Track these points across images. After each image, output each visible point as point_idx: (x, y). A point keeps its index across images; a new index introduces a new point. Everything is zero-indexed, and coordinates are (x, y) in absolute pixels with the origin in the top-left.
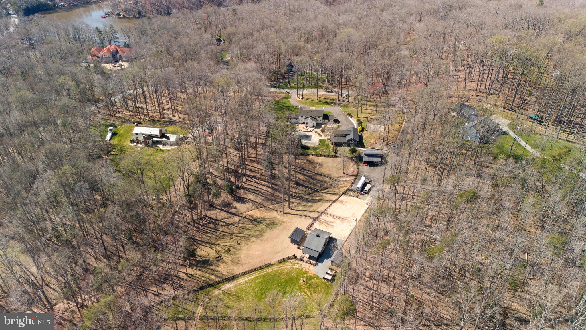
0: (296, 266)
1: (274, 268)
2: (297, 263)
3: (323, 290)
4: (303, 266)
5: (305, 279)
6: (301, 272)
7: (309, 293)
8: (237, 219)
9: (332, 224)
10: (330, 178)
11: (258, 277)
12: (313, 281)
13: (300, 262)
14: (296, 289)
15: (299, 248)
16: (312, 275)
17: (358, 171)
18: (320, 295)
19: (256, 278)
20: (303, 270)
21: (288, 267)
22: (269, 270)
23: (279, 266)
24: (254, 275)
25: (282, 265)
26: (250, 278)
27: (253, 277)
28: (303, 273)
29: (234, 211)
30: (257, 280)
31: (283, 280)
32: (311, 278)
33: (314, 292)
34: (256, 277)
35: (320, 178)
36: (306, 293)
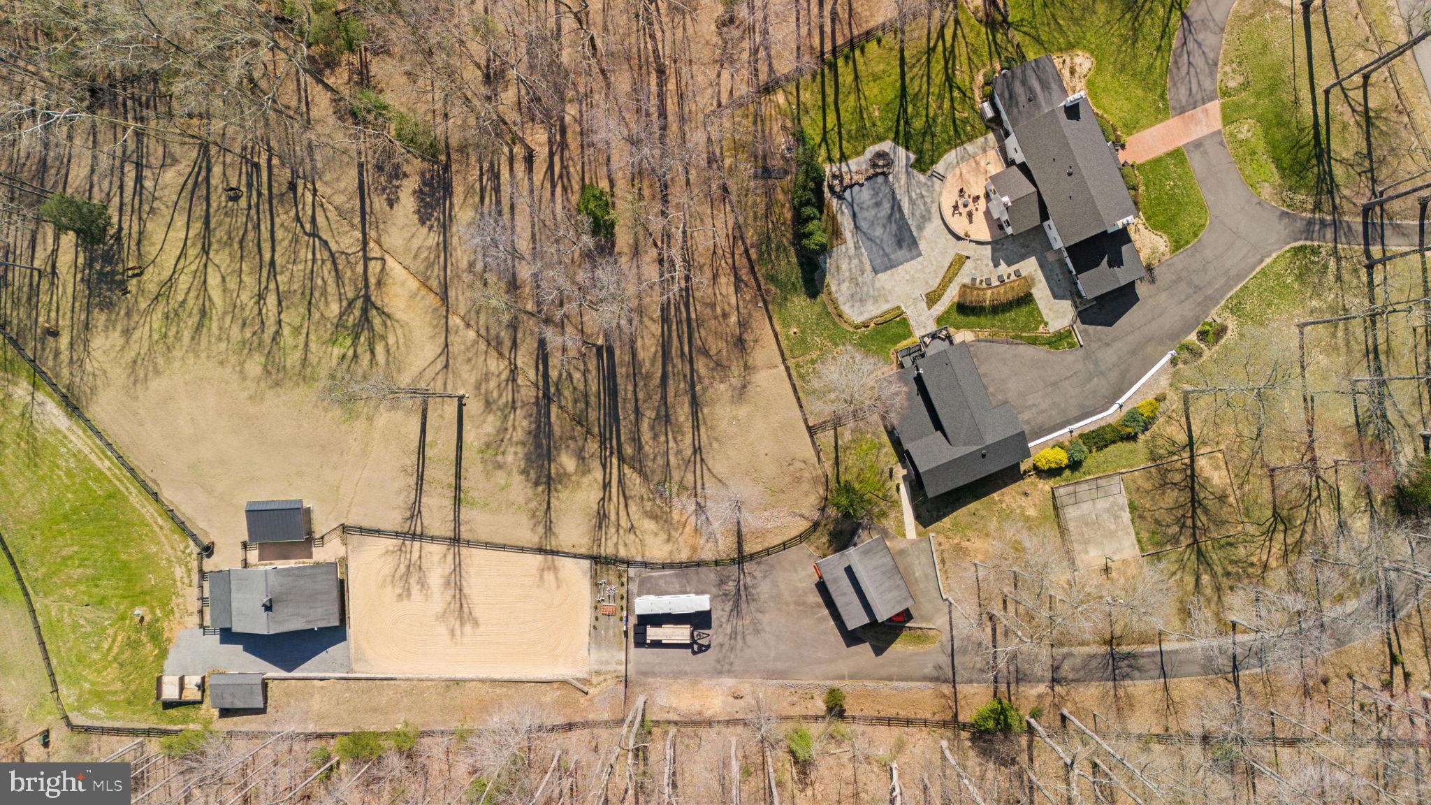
0: (179, 572)
1: (149, 511)
2: (189, 571)
3: (133, 687)
4: (188, 590)
5: (147, 619)
6: (163, 598)
7: (115, 650)
8: (347, 241)
9: (415, 589)
10: (697, 450)
11: (106, 477)
12: (149, 647)
13: (195, 577)
14: (118, 604)
15: (245, 546)
16: (166, 635)
17: (768, 551)
18: (118, 686)
19: (100, 476)
20: (175, 601)
21: (167, 548)
22: (135, 497)
23: (160, 521)
24: (107, 463)
25: (168, 525)
26: (93, 457)
27: (98, 463)
28: (165, 604)
29: (378, 203)
30: (95, 479)
31: (124, 557)
32: (156, 637)
33: (121, 665)
34: (101, 473)
35: (682, 413)
36: (114, 641)
